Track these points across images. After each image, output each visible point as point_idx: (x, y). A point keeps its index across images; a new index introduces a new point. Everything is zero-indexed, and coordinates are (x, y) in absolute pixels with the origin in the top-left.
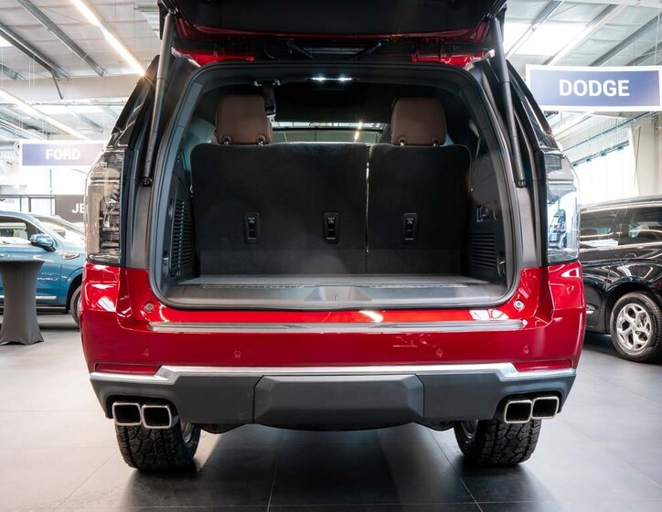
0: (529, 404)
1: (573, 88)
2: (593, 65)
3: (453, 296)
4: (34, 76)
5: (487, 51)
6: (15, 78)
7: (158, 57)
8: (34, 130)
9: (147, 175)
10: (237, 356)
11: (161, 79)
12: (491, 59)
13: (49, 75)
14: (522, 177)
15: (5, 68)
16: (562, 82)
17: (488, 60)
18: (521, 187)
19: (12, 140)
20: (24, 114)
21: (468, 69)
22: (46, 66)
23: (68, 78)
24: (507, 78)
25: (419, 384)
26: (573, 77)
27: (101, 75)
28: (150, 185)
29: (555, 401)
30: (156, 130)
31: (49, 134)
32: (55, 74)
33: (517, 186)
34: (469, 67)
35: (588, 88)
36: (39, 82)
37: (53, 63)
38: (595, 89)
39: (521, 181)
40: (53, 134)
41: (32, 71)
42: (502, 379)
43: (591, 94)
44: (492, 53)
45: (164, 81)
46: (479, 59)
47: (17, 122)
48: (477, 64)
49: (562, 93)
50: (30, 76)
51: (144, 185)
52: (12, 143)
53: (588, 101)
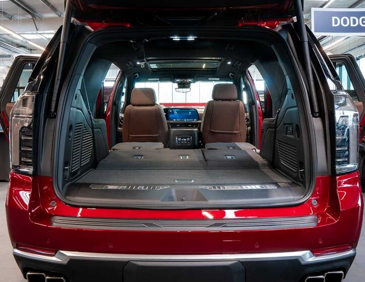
0: (322, 279)
1: (340, 22)
2: (351, 7)
3: (267, 197)
4: (21, 18)
5: (291, 17)
6: (11, 19)
7: (62, 26)
8: (23, 48)
9: (53, 110)
10: (111, 246)
11: (64, 42)
12: (294, 24)
13: (30, 16)
14: (317, 110)
15: (5, 13)
16: (333, 18)
17: (292, 24)
18: (316, 117)
19: (11, 54)
20: (16, 39)
21: (277, 30)
22: (28, 12)
23: (41, 19)
24: (306, 39)
25: (242, 267)
26: (340, 15)
27: (60, 16)
28: (55, 117)
29: (341, 274)
30: (60, 78)
31: (31, 50)
32: (33, 16)
33: (314, 116)
34: (278, 28)
35: (350, 22)
36: (24, 21)
37: (32, 10)
38: (354, 22)
39: (316, 113)
40: (34, 50)
41: (20, 15)
42: (303, 263)
43: (352, 25)
44: (295, 19)
45: (65, 44)
46: (285, 23)
47: (13, 44)
48: (284, 27)
49: (334, 25)
50: (20, 18)
51: (51, 118)
52: (10, 56)
53: (350, 29)
